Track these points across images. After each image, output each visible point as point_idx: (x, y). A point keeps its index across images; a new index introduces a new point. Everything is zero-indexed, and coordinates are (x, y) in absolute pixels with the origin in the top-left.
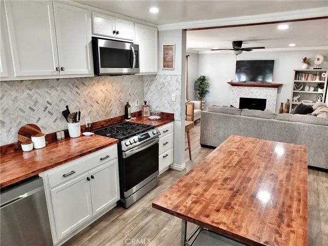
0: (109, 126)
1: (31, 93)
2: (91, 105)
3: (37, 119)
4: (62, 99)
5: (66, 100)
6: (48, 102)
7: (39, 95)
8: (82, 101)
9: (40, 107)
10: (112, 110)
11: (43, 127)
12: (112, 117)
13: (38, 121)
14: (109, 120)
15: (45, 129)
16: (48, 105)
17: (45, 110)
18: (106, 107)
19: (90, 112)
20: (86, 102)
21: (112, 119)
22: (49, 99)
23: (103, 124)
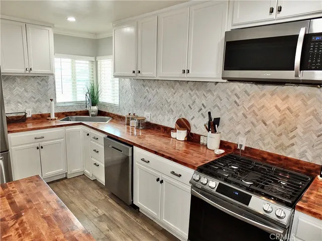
0: (275, 165)
1: (192, 93)
2: (253, 123)
3: (192, 117)
4: (216, 106)
5: (220, 107)
6: (203, 105)
7: (197, 95)
8: (240, 114)
9: (196, 107)
10: (293, 145)
11: (195, 126)
12: (290, 156)
13: (192, 119)
14: (279, 158)
15: (196, 128)
16: (203, 108)
17: (199, 111)
18: (281, 135)
19: (249, 132)
20: (246, 118)
21: (286, 159)
22: (204, 102)
23: (265, 156)
